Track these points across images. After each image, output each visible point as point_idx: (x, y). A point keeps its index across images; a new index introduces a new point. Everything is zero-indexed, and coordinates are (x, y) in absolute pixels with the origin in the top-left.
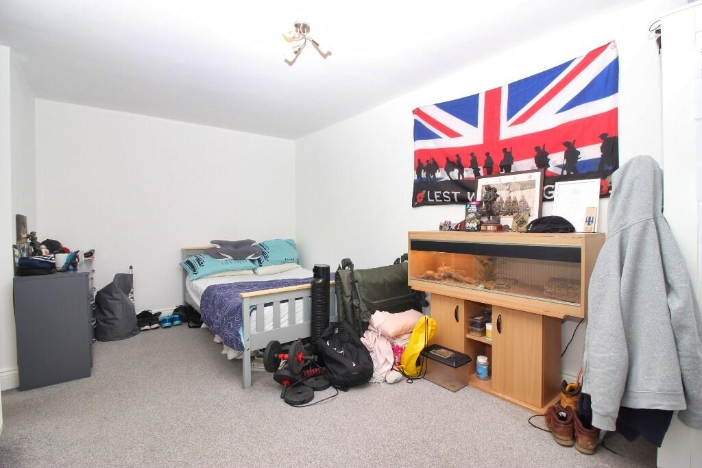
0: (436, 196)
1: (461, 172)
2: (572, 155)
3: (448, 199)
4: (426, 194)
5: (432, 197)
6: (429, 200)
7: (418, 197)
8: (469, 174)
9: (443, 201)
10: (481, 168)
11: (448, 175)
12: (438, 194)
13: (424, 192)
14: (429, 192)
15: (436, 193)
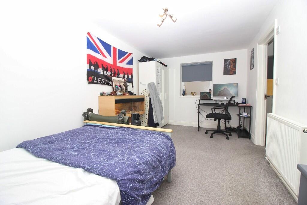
0: (99, 80)
1: (107, 72)
2: (128, 76)
3: (103, 82)
4: (94, 78)
5: (97, 80)
6: (95, 81)
7: (89, 78)
8: (109, 74)
9: (101, 83)
10: (113, 73)
11: (103, 72)
12: (100, 79)
13: (93, 77)
14: (95, 78)
15: (99, 78)
